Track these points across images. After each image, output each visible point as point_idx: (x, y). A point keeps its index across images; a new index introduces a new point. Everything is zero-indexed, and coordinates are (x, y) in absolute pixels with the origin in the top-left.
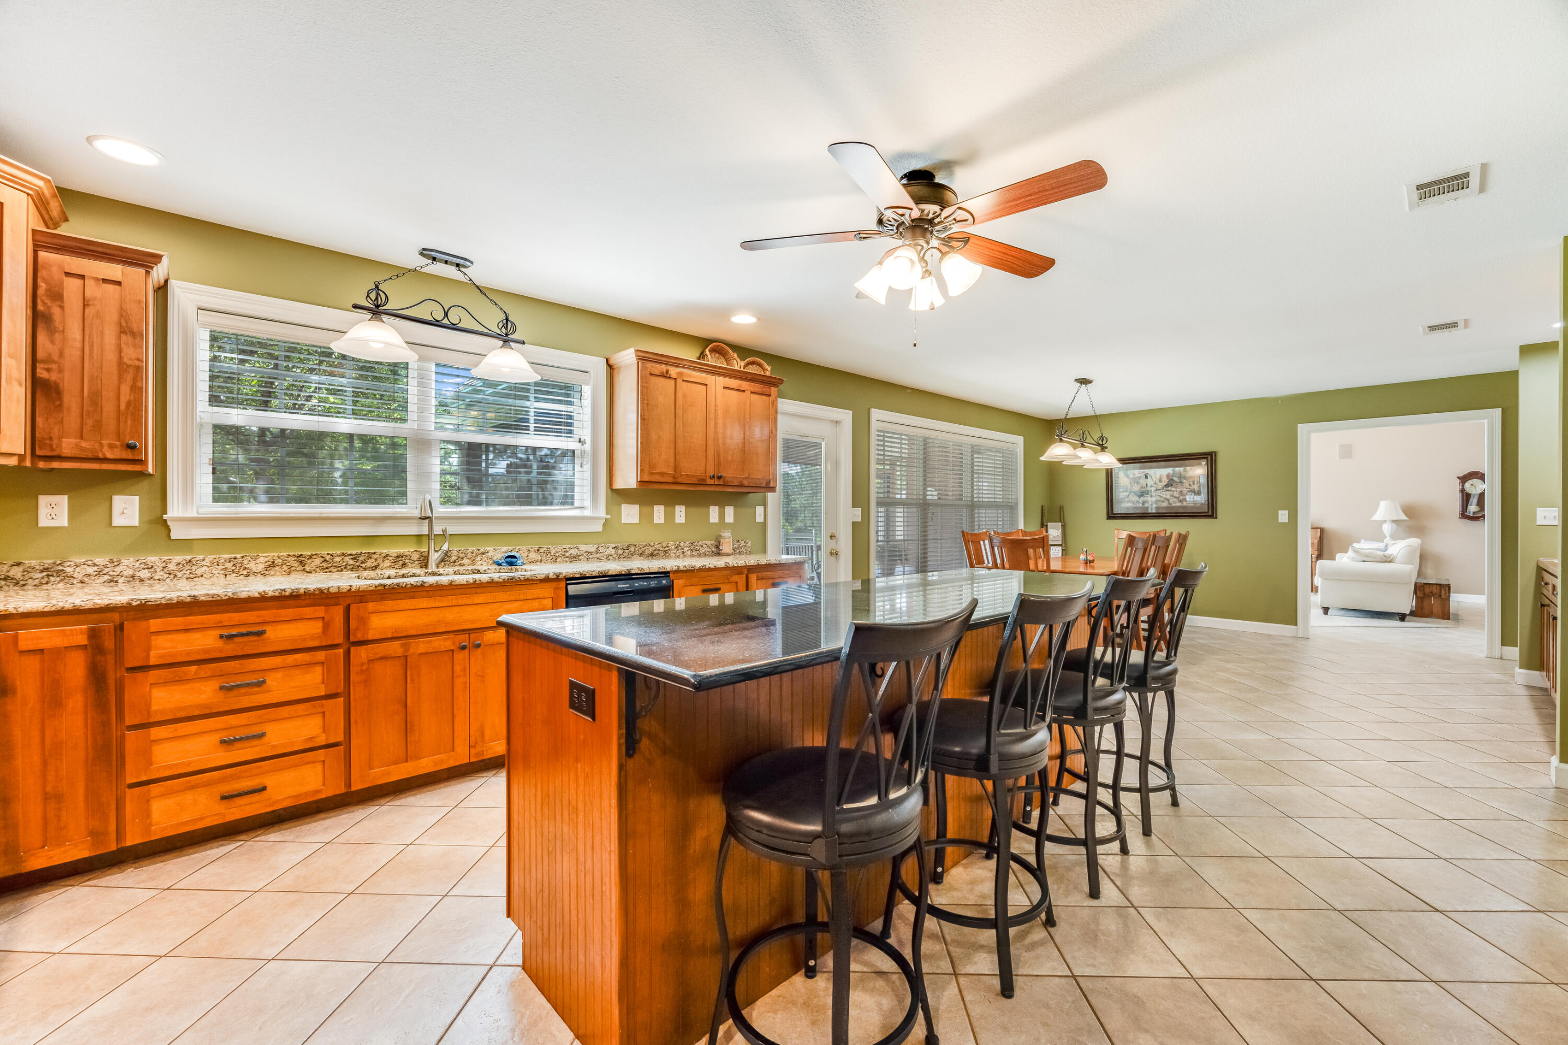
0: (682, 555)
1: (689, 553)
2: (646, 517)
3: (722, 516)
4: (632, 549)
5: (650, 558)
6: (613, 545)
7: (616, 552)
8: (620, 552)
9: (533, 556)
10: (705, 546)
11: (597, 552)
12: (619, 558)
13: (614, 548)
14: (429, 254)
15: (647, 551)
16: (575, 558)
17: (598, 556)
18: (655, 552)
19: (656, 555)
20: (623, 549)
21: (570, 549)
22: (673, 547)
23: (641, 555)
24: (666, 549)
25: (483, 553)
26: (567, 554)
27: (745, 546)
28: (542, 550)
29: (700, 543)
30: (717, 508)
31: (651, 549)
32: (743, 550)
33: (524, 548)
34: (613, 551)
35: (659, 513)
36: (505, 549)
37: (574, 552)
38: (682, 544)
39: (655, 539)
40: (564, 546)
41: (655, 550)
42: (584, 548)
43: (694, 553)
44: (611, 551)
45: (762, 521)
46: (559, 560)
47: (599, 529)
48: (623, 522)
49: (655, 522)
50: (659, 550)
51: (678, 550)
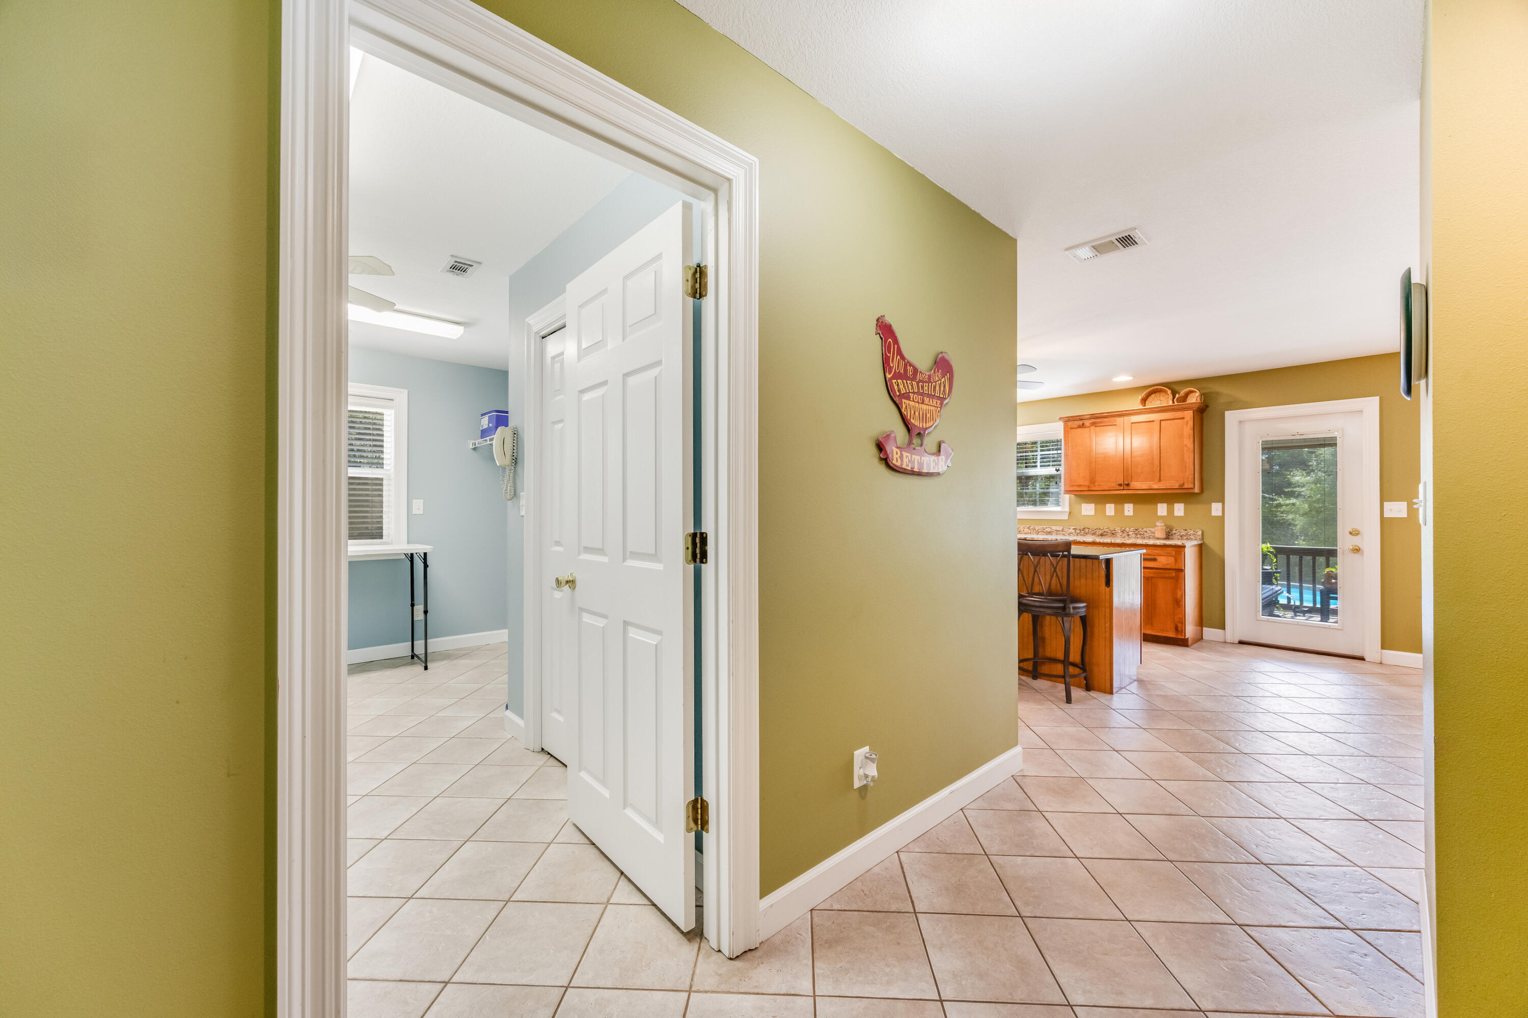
0: (1127, 537)
1: (1134, 535)
2: (1100, 511)
3: (1171, 511)
4: (1087, 530)
5: (1100, 537)
6: (1073, 528)
7: (1075, 531)
8: (1079, 532)
9: (1026, 530)
10: (1149, 532)
11: (1063, 531)
15: (1097, 532)
16: (1049, 533)
17: (1062, 533)
18: (1104, 534)
19: (1104, 535)
21: (1046, 528)
22: (1119, 531)
23: (1093, 534)
24: (1113, 532)
26: (1045, 531)
27: (1194, 534)
28: (1030, 528)
29: (1145, 529)
30: (1165, 505)
31: (1101, 532)
32: (1192, 537)
34: (1073, 531)
35: (1110, 509)
37: (1048, 530)
38: (1127, 529)
39: (1105, 525)
40: (1043, 527)
41: (1105, 531)
42: (1054, 528)
43: (1138, 536)
44: (1072, 531)
45: (1220, 514)
46: (1040, 533)
47: (1066, 518)
48: (1083, 514)
49: (1107, 514)
50: (1107, 532)
51: (1124, 533)
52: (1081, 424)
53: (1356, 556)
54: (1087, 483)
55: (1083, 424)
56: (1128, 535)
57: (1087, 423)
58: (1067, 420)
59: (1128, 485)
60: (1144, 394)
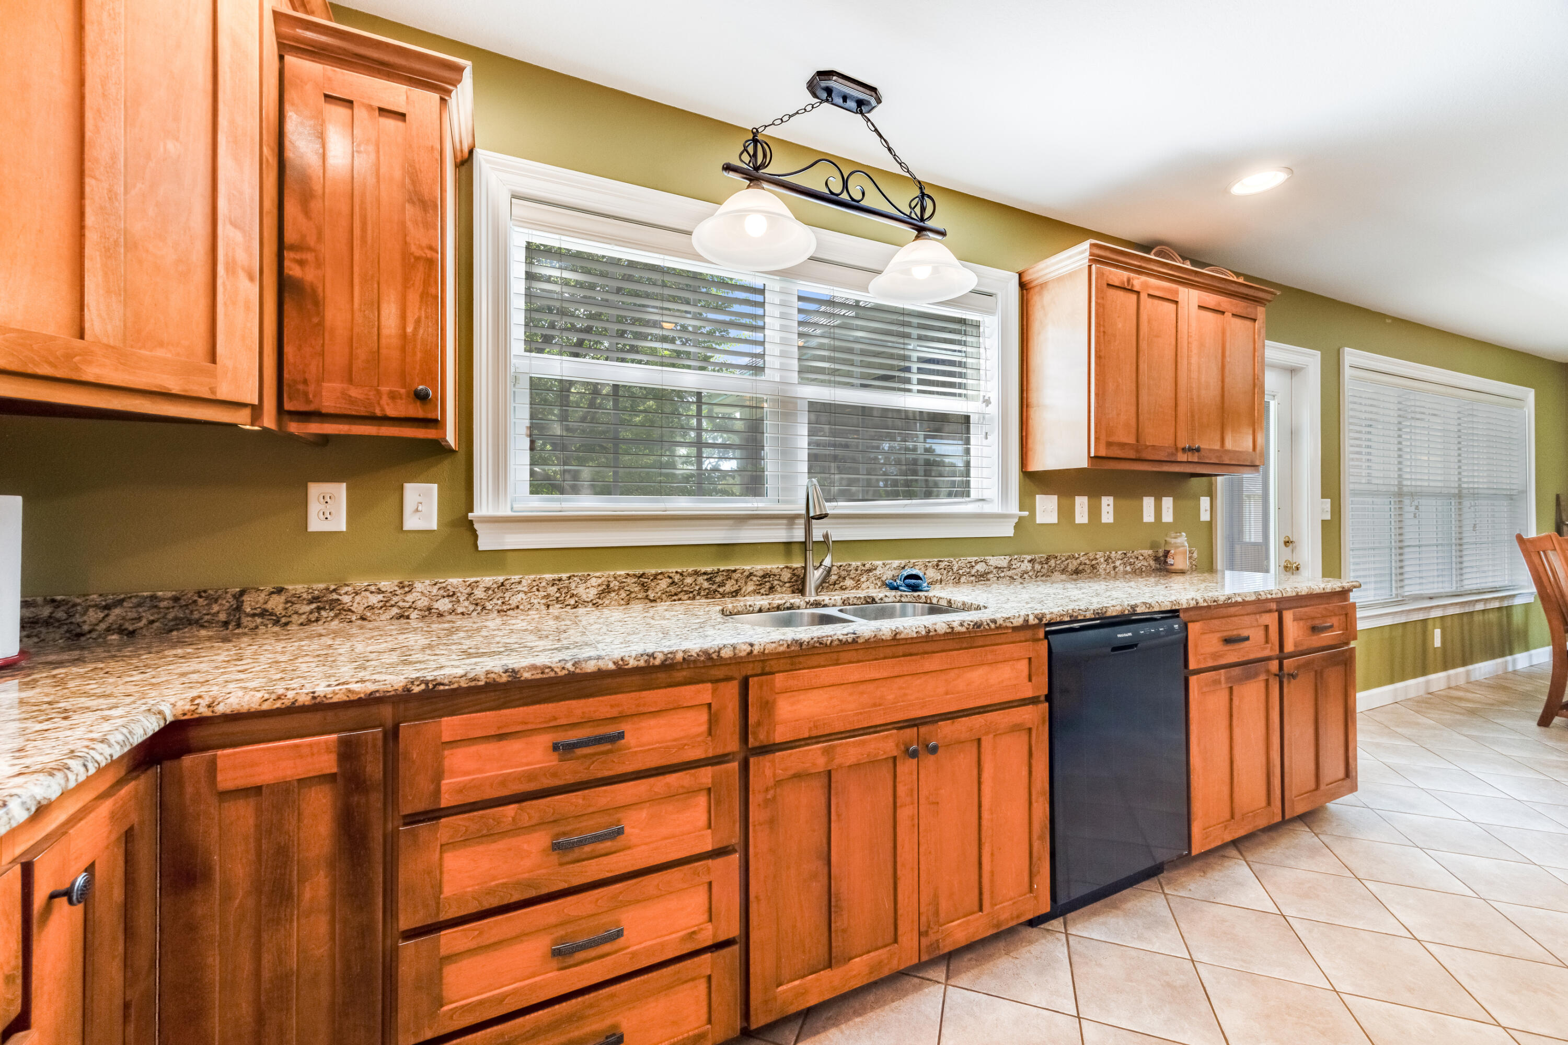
0: (1112, 572)
1: (1121, 568)
2: (1067, 514)
3: (1159, 512)
4: (1052, 563)
5: (1074, 576)
6: (1029, 557)
7: (1033, 567)
8: (1037, 567)
10: (1141, 558)
11: (1009, 568)
12: (1036, 577)
13: (1030, 561)
15: (1070, 566)
17: (1010, 573)
18: (1081, 568)
19: (1081, 572)
20: (1041, 563)
21: (976, 562)
22: (1102, 560)
23: (1063, 571)
24: (1094, 562)
25: (870, 570)
26: (973, 571)
28: (942, 565)
29: (1132, 553)
30: (1150, 500)
31: (1075, 563)
33: (920, 561)
34: (1029, 566)
35: (1081, 508)
36: (896, 563)
37: (981, 567)
38: (1113, 554)
39: (1077, 548)
40: (969, 559)
41: (1080, 564)
42: (994, 561)
43: (1128, 568)
44: (1026, 566)
45: (1209, 519)
46: (963, 579)
47: (1010, 532)
48: (1038, 522)
49: (1077, 522)
50: (1085, 564)
51: (1108, 564)
56: (1115, 568)
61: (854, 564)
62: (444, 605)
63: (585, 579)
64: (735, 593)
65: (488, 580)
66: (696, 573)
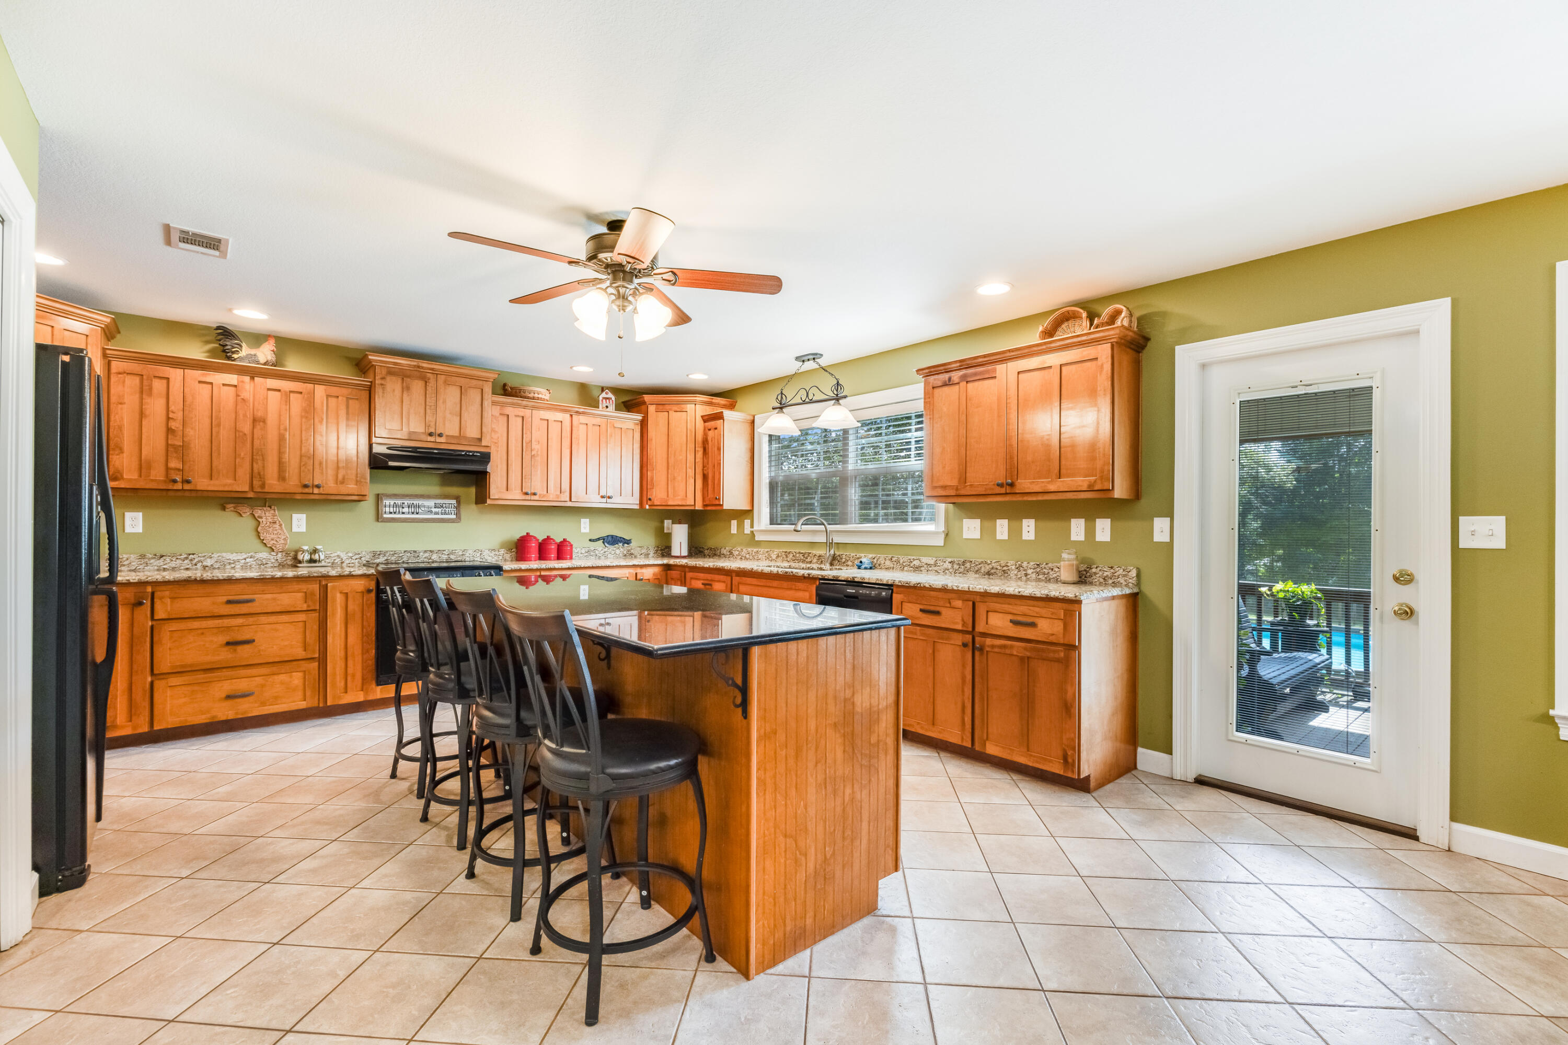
0: (1024, 578)
1: (1034, 576)
2: (988, 532)
3: (1090, 532)
4: (968, 565)
5: (986, 576)
6: (950, 560)
7: (953, 567)
8: (956, 567)
9: (888, 563)
11: (935, 565)
12: (955, 573)
13: (950, 562)
14: (801, 359)
15: (983, 569)
16: (917, 569)
17: (936, 568)
18: (992, 571)
19: (992, 574)
20: (959, 564)
21: (914, 560)
22: (1013, 567)
23: (977, 572)
24: (1005, 568)
25: (858, 558)
26: (912, 565)
27: (1124, 576)
28: (894, 559)
29: (1050, 565)
30: (1082, 522)
31: (988, 567)
32: (1121, 580)
33: (882, 556)
34: (950, 566)
35: (1002, 527)
36: (871, 556)
37: (916, 563)
38: (1025, 564)
39: (994, 556)
40: (910, 557)
41: (992, 568)
42: (925, 560)
43: (1041, 577)
44: (947, 568)
45: (1168, 540)
46: (906, 568)
47: (941, 542)
48: (964, 537)
49: (998, 538)
50: (997, 569)
51: (1019, 571)
52: (947, 379)
53: (1406, 625)
54: (954, 483)
55: (950, 379)
56: (1026, 575)
57: (956, 376)
58: (929, 372)
59: (1012, 485)
60: (1047, 323)
61: (852, 554)
62: (748, 556)
63: (773, 552)
64: (810, 562)
65: (755, 550)
66: (800, 553)
